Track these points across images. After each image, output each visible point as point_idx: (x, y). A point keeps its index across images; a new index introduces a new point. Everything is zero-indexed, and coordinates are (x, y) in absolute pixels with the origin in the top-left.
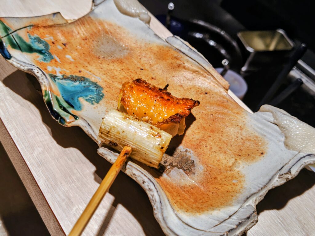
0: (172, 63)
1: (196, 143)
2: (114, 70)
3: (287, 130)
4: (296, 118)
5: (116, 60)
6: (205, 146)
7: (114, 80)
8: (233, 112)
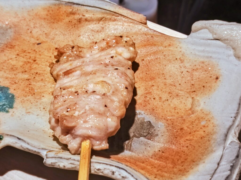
0: (70, 21)
1: (142, 101)
2: (8, 60)
3: (231, 40)
4: (235, 23)
5: (5, 47)
6: (152, 99)
7: (15, 72)
8: (164, 46)
